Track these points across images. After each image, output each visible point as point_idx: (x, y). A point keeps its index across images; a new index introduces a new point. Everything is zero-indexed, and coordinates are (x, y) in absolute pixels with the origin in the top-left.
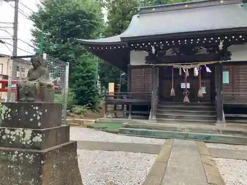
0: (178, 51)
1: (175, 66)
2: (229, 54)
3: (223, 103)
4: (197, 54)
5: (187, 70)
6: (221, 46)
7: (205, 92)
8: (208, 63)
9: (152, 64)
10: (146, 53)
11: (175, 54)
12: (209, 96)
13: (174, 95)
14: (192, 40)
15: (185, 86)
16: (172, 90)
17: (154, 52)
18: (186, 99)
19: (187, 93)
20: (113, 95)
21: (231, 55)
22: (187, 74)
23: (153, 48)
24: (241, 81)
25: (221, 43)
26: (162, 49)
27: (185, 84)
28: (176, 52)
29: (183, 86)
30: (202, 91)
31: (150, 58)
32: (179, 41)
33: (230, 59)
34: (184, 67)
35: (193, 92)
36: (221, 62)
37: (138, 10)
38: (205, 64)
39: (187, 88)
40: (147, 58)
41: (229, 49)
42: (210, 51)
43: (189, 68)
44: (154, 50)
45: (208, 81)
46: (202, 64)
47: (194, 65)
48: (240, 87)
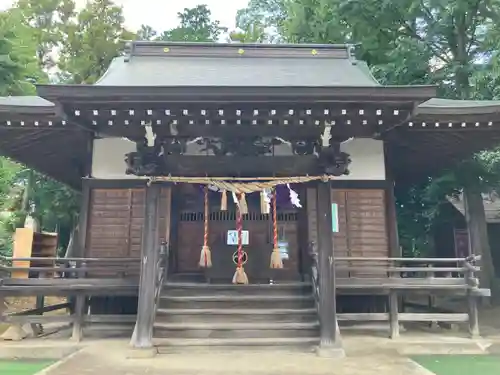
0: (219, 146)
1: (217, 184)
2: (345, 159)
3: (336, 286)
4: (267, 154)
5: (243, 196)
6: (326, 138)
7: (287, 256)
8: (295, 180)
9: (145, 177)
10: (129, 145)
11: (211, 153)
12: (295, 263)
13: (209, 263)
14: (256, 112)
15: (237, 237)
16: (205, 250)
17: (151, 143)
18: (241, 276)
19: (244, 259)
20: (27, 265)
21: (350, 160)
22: (243, 208)
23: (149, 129)
24: (365, 228)
25: (328, 130)
26: (176, 138)
27: (237, 232)
28: (215, 148)
29: (232, 238)
30: (280, 254)
31: (142, 159)
32: (221, 112)
33: (346, 173)
34: (235, 189)
35: (259, 251)
36: (326, 178)
37: (128, 44)
38: (287, 181)
39: (243, 243)
40: (131, 159)
41: (346, 145)
42: (300, 150)
43: (249, 191)
44: (151, 138)
45: (293, 226)
46: (280, 181)
47: (261, 185)
48: (364, 241)
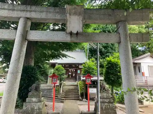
1: (68, 69)
6: (77, 65)
16: (67, 74)
18: (70, 77)
22: (70, 71)
29: (69, 73)
30: (74, 75)
33: (79, 68)
34: (70, 69)
35: (72, 75)
38: (74, 69)
41: (79, 66)
47: (72, 69)
